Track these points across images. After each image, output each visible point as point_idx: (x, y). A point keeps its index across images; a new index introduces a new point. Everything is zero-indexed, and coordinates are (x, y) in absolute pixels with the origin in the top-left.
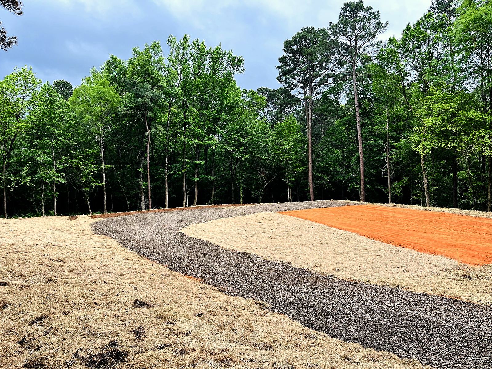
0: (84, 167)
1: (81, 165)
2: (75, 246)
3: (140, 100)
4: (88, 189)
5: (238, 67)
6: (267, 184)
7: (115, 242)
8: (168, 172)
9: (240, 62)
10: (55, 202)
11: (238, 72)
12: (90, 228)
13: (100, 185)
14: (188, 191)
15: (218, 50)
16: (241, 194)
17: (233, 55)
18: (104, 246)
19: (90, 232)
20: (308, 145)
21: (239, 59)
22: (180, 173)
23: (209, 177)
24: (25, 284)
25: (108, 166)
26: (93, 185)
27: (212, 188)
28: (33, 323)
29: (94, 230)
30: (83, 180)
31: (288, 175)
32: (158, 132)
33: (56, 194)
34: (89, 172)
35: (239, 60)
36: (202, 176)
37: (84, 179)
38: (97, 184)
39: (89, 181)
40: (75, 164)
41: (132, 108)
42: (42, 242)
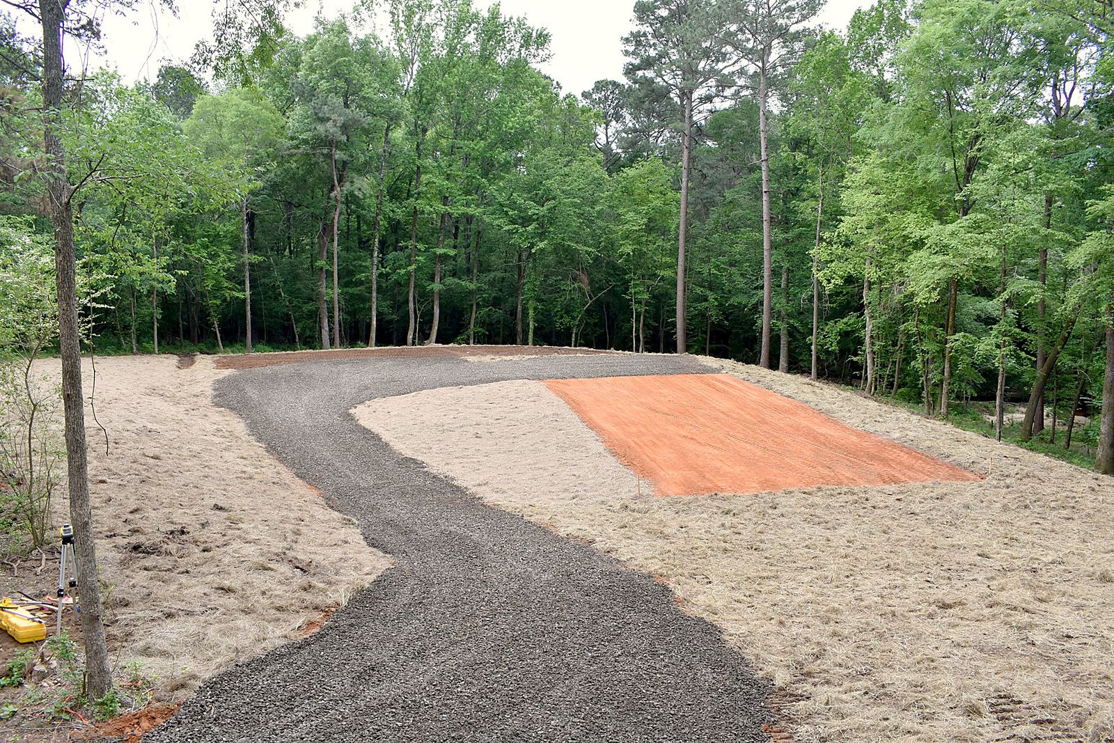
0: (210, 262)
1: (204, 257)
2: (177, 433)
3: (321, 128)
4: (218, 302)
5: (538, 48)
6: (590, 302)
7: (241, 424)
8: (377, 269)
9: (542, 39)
10: (156, 327)
11: (538, 59)
12: (210, 392)
13: (240, 295)
14: (419, 309)
15: (495, 15)
16: (531, 323)
17: (529, 23)
18: (221, 433)
19: (208, 401)
20: (678, 225)
21: (541, 33)
22: (403, 271)
23: (463, 283)
24: (121, 483)
25: (256, 258)
26: (227, 295)
27: (472, 305)
28: (131, 512)
29: (215, 396)
30: (207, 286)
31: (635, 286)
32: (356, 193)
33: (158, 314)
34: (219, 270)
35: (540, 36)
36: (450, 280)
37: (210, 284)
38: (234, 293)
39: (218, 287)
40: (193, 253)
41: (305, 142)
42: (134, 424)
